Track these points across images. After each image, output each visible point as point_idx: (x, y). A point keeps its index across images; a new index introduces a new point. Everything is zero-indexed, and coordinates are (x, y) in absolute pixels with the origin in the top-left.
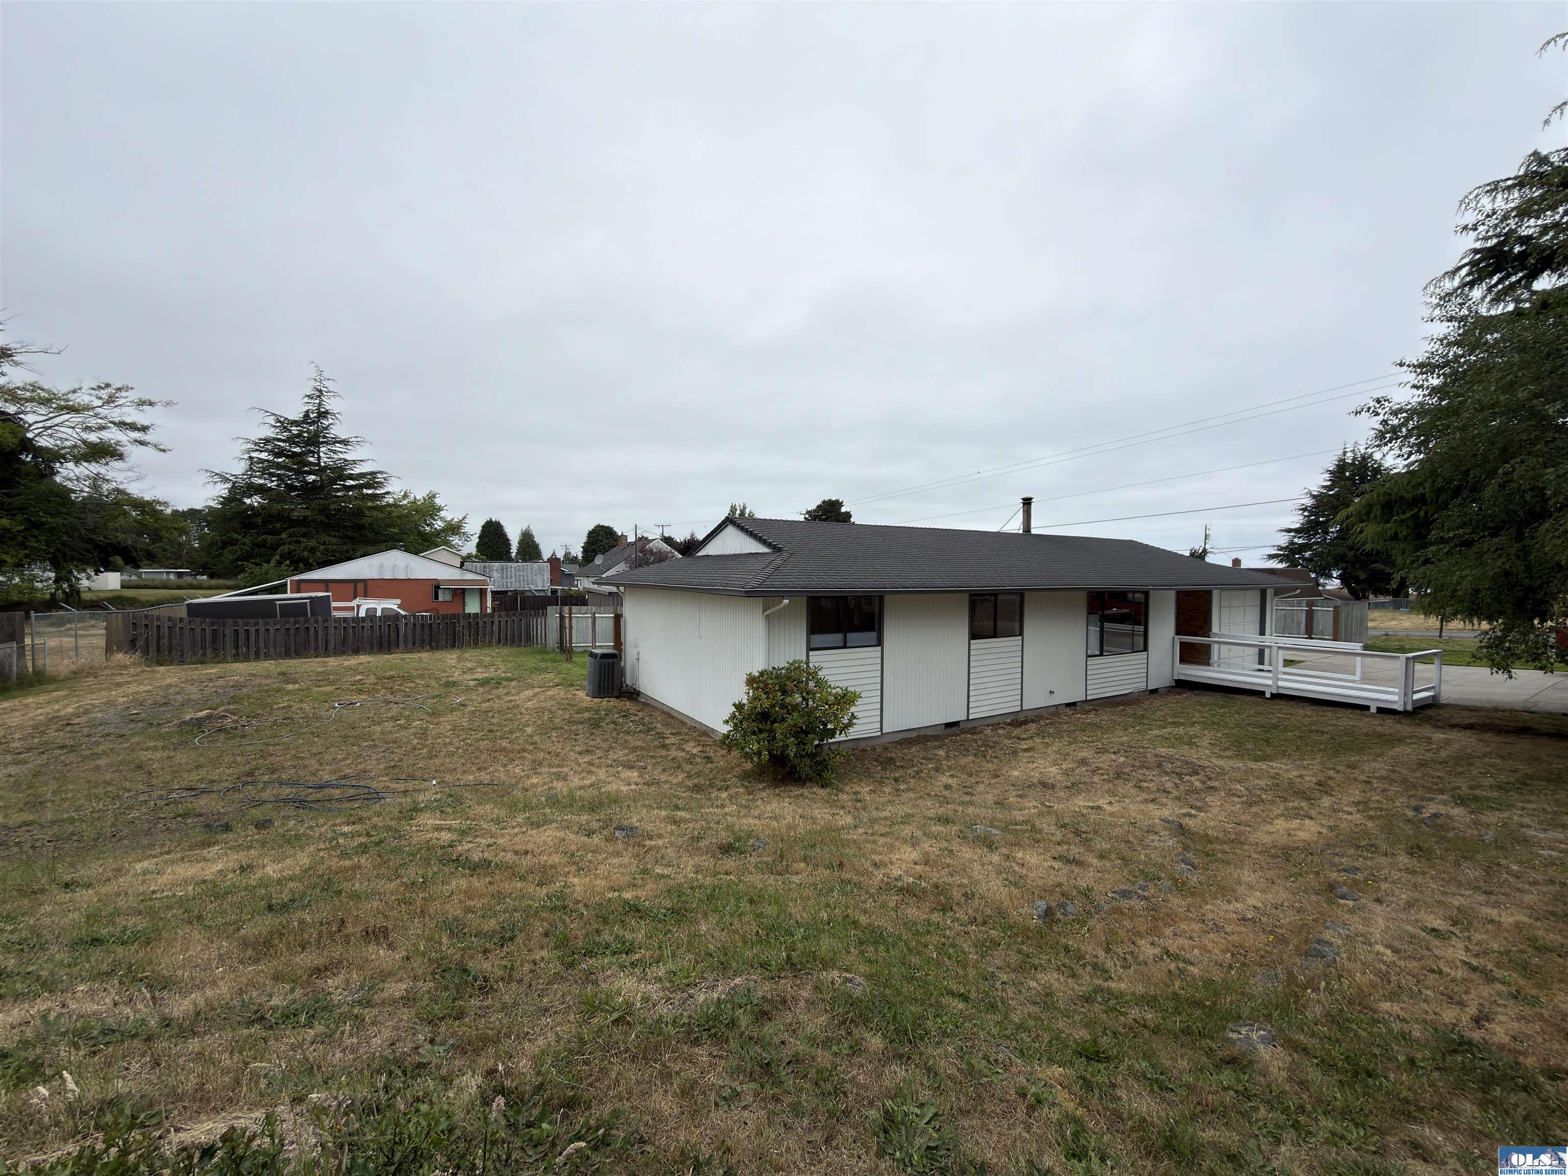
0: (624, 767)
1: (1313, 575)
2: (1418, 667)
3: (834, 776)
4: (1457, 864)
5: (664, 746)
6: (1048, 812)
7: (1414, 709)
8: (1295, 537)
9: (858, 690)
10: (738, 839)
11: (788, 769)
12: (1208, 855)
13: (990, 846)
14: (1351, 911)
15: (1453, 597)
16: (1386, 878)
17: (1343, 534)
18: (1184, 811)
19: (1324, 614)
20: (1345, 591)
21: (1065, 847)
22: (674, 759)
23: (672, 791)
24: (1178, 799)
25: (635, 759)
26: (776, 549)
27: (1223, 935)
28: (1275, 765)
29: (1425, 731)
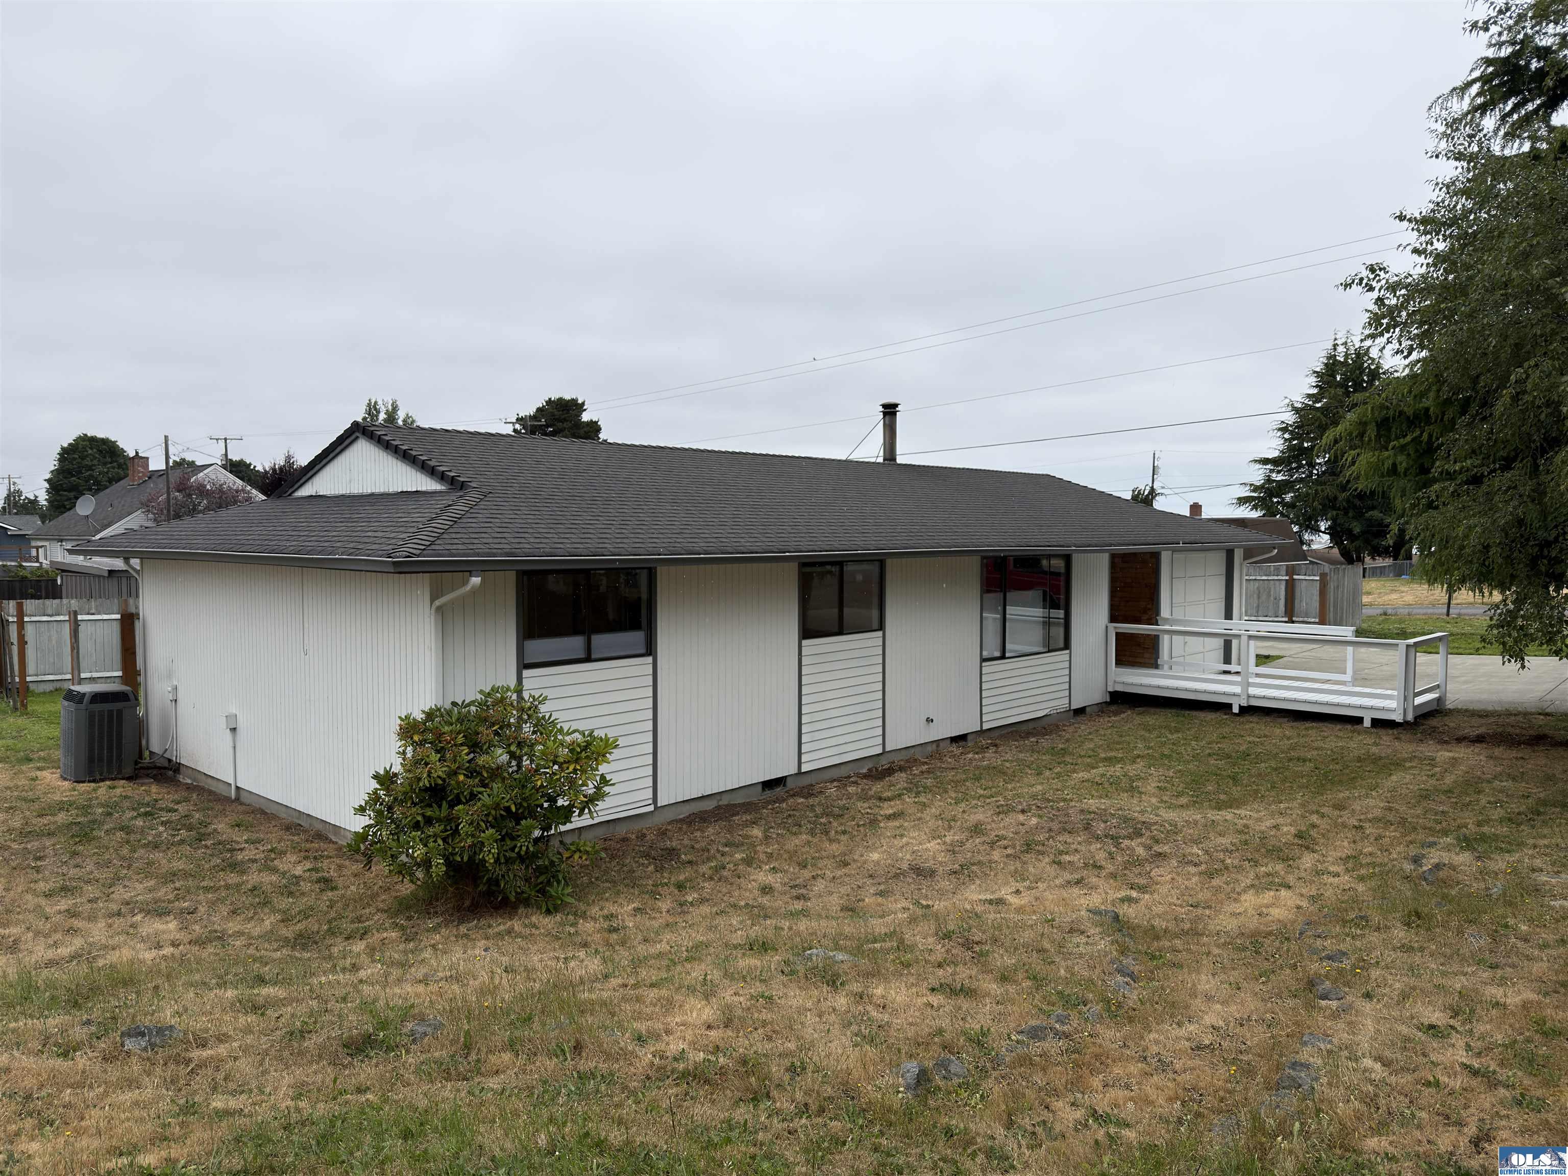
0: (148, 912)
1: (1296, 529)
2: (1422, 658)
3: (569, 890)
4: (1460, 932)
5: (234, 866)
6: (924, 916)
7: (1416, 718)
8: (1272, 471)
9: (611, 733)
10: (383, 1025)
11: (482, 888)
12: (1153, 957)
13: (834, 981)
14: (1335, 1015)
15: (1459, 556)
16: (1378, 963)
17: (1334, 467)
18: (1122, 894)
19: (1309, 583)
20: (1336, 551)
21: (950, 970)
22: (254, 888)
23: (251, 951)
24: (1113, 876)
25: (171, 897)
26: (455, 484)
27: (1171, 1075)
28: (1242, 812)
29: (1428, 749)
